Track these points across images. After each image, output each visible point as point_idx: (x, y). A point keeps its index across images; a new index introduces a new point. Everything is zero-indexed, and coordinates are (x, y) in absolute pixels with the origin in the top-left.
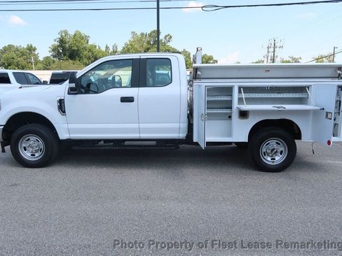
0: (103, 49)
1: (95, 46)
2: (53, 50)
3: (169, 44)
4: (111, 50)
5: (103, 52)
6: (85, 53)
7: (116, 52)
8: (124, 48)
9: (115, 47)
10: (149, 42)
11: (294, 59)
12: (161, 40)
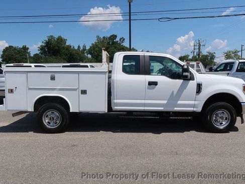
0: (76, 48)
1: (71, 46)
2: (41, 49)
3: (123, 44)
4: (82, 48)
5: (76, 50)
6: (64, 51)
8: (91, 47)
9: (84, 46)
10: (109, 43)
11: (210, 53)
12: (118, 41)
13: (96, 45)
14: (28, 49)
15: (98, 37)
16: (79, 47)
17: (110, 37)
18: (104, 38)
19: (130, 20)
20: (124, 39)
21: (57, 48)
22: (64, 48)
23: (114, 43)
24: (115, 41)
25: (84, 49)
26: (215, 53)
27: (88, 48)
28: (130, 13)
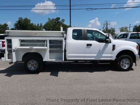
2: (15, 26)
3: (64, 23)
5: (36, 26)
6: (29, 27)
7: (42, 26)
8: (45, 25)
9: (41, 24)
10: (55, 22)
11: (112, 29)
12: (60, 21)
13: (48, 23)
14: (7, 25)
15: (49, 19)
16: (38, 24)
17: (56, 19)
18: (53, 19)
19: (70, 9)
20: (64, 20)
21: (25, 25)
22: (29, 25)
23: (58, 22)
24: (59, 21)
25: (41, 26)
26: (115, 28)
27: (43, 25)
28: (70, 5)
